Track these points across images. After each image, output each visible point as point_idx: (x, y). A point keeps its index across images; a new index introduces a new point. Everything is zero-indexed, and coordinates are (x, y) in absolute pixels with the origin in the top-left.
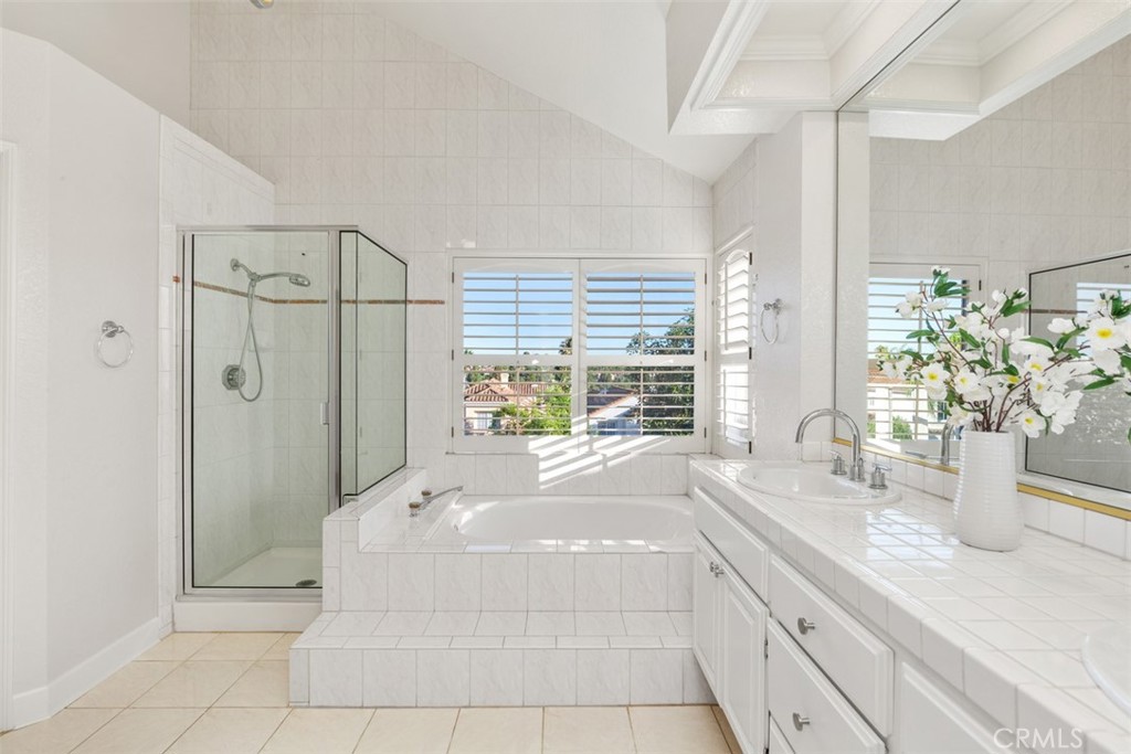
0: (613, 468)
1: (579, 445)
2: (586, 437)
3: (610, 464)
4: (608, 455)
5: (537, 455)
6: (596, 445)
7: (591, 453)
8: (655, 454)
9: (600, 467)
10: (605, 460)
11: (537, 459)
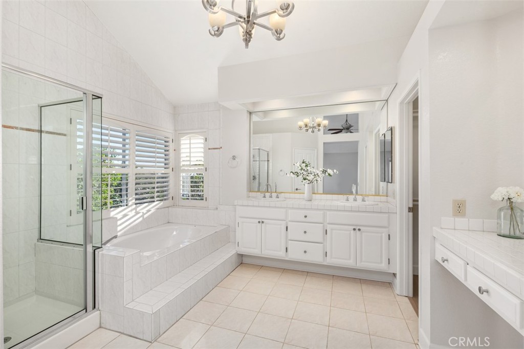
0: (146, 218)
1: (131, 211)
2: (134, 206)
3: (145, 216)
4: (145, 212)
5: (116, 218)
6: (138, 209)
7: (137, 213)
8: (161, 208)
9: (141, 219)
10: (144, 214)
11: (116, 220)
